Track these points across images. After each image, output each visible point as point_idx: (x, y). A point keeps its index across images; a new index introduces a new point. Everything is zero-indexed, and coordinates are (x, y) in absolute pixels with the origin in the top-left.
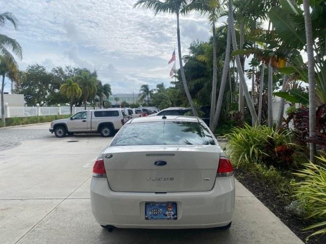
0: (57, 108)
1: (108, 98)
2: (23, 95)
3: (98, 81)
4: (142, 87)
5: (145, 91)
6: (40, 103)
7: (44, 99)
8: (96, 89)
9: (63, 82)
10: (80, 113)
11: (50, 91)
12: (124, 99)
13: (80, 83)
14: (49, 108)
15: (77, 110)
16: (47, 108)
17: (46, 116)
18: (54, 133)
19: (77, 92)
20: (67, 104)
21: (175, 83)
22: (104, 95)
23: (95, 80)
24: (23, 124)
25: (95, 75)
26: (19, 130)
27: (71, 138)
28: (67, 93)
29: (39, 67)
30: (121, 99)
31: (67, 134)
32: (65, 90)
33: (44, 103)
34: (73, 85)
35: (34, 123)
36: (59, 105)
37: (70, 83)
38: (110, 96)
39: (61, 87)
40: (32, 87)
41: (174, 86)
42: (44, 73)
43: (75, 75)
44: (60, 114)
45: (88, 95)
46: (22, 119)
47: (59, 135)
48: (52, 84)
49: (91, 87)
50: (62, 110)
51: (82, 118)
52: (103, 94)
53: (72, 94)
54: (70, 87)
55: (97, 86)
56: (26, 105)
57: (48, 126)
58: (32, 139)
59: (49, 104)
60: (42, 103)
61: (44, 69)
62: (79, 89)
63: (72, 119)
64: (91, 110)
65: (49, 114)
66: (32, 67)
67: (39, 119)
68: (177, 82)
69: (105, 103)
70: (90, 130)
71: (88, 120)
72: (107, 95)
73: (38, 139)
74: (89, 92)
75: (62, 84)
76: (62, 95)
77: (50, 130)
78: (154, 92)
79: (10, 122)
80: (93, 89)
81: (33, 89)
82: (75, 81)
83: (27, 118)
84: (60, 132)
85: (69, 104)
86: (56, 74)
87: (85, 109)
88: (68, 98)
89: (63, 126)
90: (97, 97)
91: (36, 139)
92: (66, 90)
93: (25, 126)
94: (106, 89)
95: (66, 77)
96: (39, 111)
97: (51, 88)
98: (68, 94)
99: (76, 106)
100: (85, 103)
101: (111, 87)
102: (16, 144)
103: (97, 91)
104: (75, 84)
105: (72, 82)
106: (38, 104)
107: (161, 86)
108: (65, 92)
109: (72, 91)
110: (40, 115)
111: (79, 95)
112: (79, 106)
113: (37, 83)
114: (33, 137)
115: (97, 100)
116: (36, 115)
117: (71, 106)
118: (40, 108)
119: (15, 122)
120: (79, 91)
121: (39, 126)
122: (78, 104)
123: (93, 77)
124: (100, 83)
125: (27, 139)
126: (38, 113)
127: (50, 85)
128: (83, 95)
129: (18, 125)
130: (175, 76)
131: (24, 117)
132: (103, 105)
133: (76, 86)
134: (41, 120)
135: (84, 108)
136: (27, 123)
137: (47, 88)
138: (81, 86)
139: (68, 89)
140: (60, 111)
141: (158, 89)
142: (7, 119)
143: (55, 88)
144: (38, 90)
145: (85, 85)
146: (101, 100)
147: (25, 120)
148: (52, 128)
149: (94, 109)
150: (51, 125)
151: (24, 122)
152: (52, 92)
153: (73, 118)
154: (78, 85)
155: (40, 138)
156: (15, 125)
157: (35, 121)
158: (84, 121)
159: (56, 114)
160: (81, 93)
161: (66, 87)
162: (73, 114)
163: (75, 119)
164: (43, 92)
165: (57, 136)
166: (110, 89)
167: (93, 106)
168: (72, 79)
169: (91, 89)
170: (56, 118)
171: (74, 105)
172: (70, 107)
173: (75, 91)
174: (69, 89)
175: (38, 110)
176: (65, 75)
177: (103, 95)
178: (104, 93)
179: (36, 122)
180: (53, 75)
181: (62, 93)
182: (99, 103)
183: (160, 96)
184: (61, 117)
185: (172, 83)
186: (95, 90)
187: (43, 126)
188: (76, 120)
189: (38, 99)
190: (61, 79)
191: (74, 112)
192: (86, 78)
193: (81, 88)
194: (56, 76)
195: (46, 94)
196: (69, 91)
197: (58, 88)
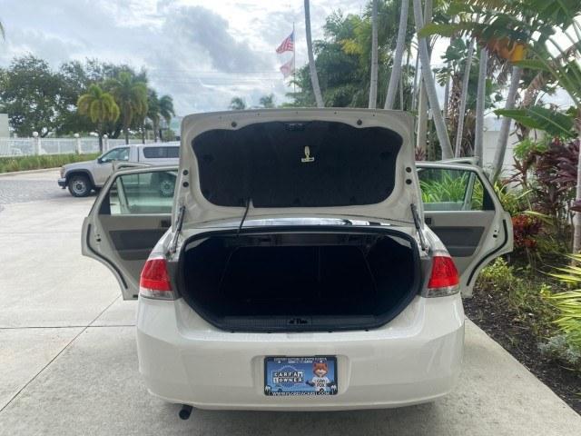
0: (74, 140)
1: (168, 122)
2: (7, 115)
3: (150, 90)
4: (233, 102)
6: (39, 130)
7: (49, 125)
8: (147, 106)
9: (83, 92)
10: (116, 149)
11: (58, 108)
13: (115, 94)
14: (59, 140)
15: (110, 144)
16: (55, 140)
17: (53, 156)
18: (67, 188)
19: (112, 110)
20: (92, 133)
21: (294, 95)
22: (162, 117)
23: (145, 87)
24: (8, 171)
25: (143, 78)
28: (92, 112)
29: (34, 61)
31: (93, 191)
32: (87, 105)
33: (48, 131)
34: (103, 98)
35: (29, 168)
36: (77, 135)
37: (97, 93)
38: (173, 120)
39: (79, 100)
40: (24, 101)
41: (291, 101)
42: (46, 73)
43: (105, 78)
44: (80, 152)
45: (131, 116)
46: (5, 161)
47: (77, 192)
48: (62, 94)
49: (137, 101)
50: (83, 145)
51: (119, 161)
52: (159, 114)
53: (101, 116)
54: (96, 101)
55: (149, 100)
56: (15, 135)
57: (55, 175)
58: (25, 200)
59: (59, 134)
60: (45, 130)
61: (45, 66)
62: (114, 104)
63: (100, 162)
64: (137, 146)
65: (59, 153)
66: (22, 61)
67: (39, 161)
68: (299, 94)
69: (163, 132)
70: (136, 183)
72: (167, 117)
73: (36, 199)
74: (134, 110)
75: (82, 94)
76: (84, 116)
77: (60, 183)
80: (141, 106)
81: (26, 104)
82: (107, 90)
83: (16, 158)
84: (79, 187)
85: (96, 134)
86: (69, 75)
87: (127, 143)
88: (94, 121)
89: (84, 175)
90: (150, 121)
91: (32, 199)
92: (90, 106)
93: (12, 175)
94: (165, 106)
95: (88, 82)
96: (40, 146)
97: (60, 102)
98: (94, 116)
99: (109, 137)
100: (126, 132)
101: (174, 102)
103: (147, 108)
104: (106, 95)
105: (101, 91)
106: (36, 133)
107: (267, 101)
108: (88, 110)
110: (41, 152)
111: (115, 115)
112: (115, 137)
113: (32, 92)
114: (27, 195)
115: (148, 127)
116: (33, 153)
117: (101, 138)
118: (40, 140)
120: (115, 109)
121: (40, 174)
122: (113, 134)
123: (140, 83)
124: (153, 94)
125: (16, 199)
126: (37, 150)
127: (58, 97)
128: (121, 115)
130: (295, 82)
131: (11, 158)
132: (161, 136)
133: (108, 99)
134: (44, 163)
135: (124, 140)
136: (16, 169)
137: (53, 102)
138: (118, 99)
139: (93, 104)
140: (80, 146)
141: (263, 105)
143: (67, 103)
144: (34, 106)
145: (125, 96)
146: (155, 126)
147: (12, 163)
148: (64, 180)
149: (144, 143)
150: (62, 173)
151: (9, 167)
152: (63, 111)
153: (104, 160)
154: (112, 98)
155: (40, 199)
157: (31, 165)
159: (73, 152)
160: (118, 113)
161: (89, 101)
162: (104, 153)
163: (107, 161)
164: (45, 109)
165: (74, 195)
166: (172, 105)
167: (142, 137)
168: (100, 85)
169: (138, 106)
170: (72, 159)
171: (106, 136)
172: (98, 140)
173: (107, 109)
174: (95, 106)
175: (37, 144)
176: (87, 79)
177: (158, 117)
178: (162, 113)
179: (34, 167)
180: (62, 76)
181: (82, 113)
182: (153, 132)
184: (82, 158)
185: (289, 94)
186: (144, 108)
187: (47, 174)
188: (108, 164)
189: (36, 124)
190: (79, 86)
191: (106, 148)
192: (126, 83)
193: (118, 103)
194: (68, 79)
195: (52, 114)
196: (95, 108)
197: (74, 102)
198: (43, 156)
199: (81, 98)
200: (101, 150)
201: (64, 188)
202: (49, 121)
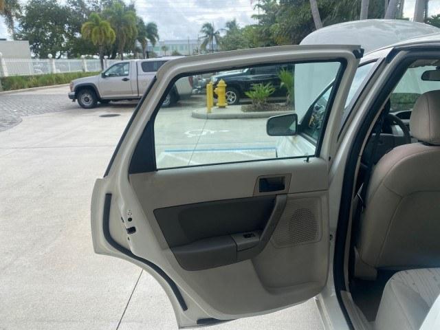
0: (81, 61)
2: (28, 42)
3: (138, 18)
4: (204, 27)
5: (208, 33)
6: (54, 54)
7: (63, 50)
8: (137, 31)
10: (117, 65)
11: (67, 35)
12: (175, 49)
13: (111, 21)
14: (69, 61)
15: (109, 63)
16: (65, 61)
17: (65, 74)
18: (76, 100)
19: (108, 34)
20: (95, 57)
21: (259, 17)
22: (148, 40)
23: (134, 16)
24: (30, 87)
25: (132, 7)
26: (23, 96)
27: (105, 109)
28: (93, 35)
30: (171, 48)
31: (99, 103)
32: (89, 31)
33: (61, 54)
34: (102, 25)
35: (47, 85)
36: (83, 56)
37: (97, 21)
38: (157, 44)
39: (82, 29)
40: (40, 30)
41: (256, 22)
44: (86, 71)
45: (125, 40)
46: (27, 78)
47: (86, 104)
48: (69, 24)
49: (128, 28)
51: (121, 75)
53: (101, 40)
54: (96, 28)
55: (137, 26)
57: (66, 90)
58: (41, 112)
60: (58, 54)
61: (54, 1)
62: (110, 29)
63: (104, 76)
64: (136, 60)
65: (70, 71)
67: (54, 78)
68: (264, 16)
69: (149, 54)
70: (137, 95)
71: (132, 77)
72: (153, 41)
73: (51, 111)
74: (127, 35)
75: (84, 23)
76: (87, 41)
77: (71, 97)
78: (222, 35)
79: (9, 84)
80: (132, 31)
81: (42, 33)
82: (105, 18)
83: (35, 76)
84: (87, 100)
85: (98, 57)
86: (74, 8)
88: (95, 44)
89: (91, 89)
90: (138, 44)
91: (47, 111)
92: (92, 32)
94: (151, 31)
95: (89, 13)
96: (54, 66)
97: (69, 30)
98: (95, 40)
99: (109, 59)
101: (158, 28)
102: (13, 123)
103: (137, 33)
104: (104, 22)
105: (100, 19)
106: (50, 55)
107: (232, 25)
108: (91, 35)
109: (100, 34)
110: (55, 71)
111: (112, 38)
112: (113, 58)
113: (46, 23)
114: (44, 108)
115: (137, 50)
116: (50, 72)
117: (102, 58)
118: (54, 61)
119: (16, 83)
120: (111, 32)
121: (57, 89)
122: (111, 56)
123: (131, 11)
124: (141, 22)
125: (34, 112)
126: (52, 69)
127: (67, 26)
128: (117, 40)
129: (21, 88)
130: (259, 6)
131: (31, 76)
133: (106, 25)
136: (36, 85)
137: (63, 31)
138: (113, 26)
139: (94, 30)
140: (86, 66)
141: (228, 29)
142: (3, 79)
143: (74, 30)
144: (49, 34)
145: (119, 24)
146: (144, 48)
147: (32, 81)
148: (73, 93)
150: (71, 88)
151: (31, 83)
152: (71, 38)
153: (106, 74)
154: (109, 24)
155: (55, 111)
156: (17, 88)
157: (48, 81)
158: (126, 80)
159: (81, 71)
160: (115, 37)
161: (91, 27)
162: (105, 69)
163: (110, 75)
164: (57, 37)
165: (83, 107)
166: (156, 30)
168: (100, 15)
169: (129, 32)
170: (80, 75)
171: (105, 57)
172: (100, 60)
173: (105, 33)
174: (96, 30)
175: (52, 65)
176: (88, 9)
177: (146, 41)
178: (148, 38)
180: (69, 9)
181: (85, 38)
182: (141, 54)
183: (233, 40)
185: (254, 16)
186: (134, 32)
187: (60, 89)
188: (111, 78)
189: (51, 49)
190: (83, 16)
191: (106, 67)
192: (119, 13)
193: (114, 29)
194: (73, 10)
195: (63, 40)
196: (96, 33)
197: (79, 30)
198: (57, 74)
199: (84, 26)
200: (103, 68)
201: (74, 101)
202: (61, 45)
